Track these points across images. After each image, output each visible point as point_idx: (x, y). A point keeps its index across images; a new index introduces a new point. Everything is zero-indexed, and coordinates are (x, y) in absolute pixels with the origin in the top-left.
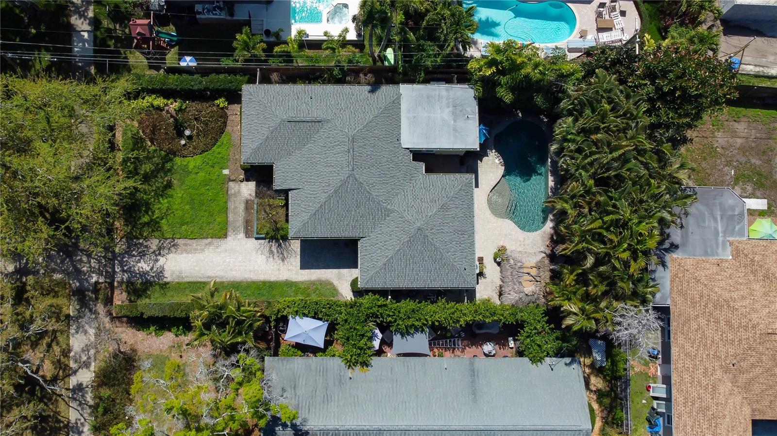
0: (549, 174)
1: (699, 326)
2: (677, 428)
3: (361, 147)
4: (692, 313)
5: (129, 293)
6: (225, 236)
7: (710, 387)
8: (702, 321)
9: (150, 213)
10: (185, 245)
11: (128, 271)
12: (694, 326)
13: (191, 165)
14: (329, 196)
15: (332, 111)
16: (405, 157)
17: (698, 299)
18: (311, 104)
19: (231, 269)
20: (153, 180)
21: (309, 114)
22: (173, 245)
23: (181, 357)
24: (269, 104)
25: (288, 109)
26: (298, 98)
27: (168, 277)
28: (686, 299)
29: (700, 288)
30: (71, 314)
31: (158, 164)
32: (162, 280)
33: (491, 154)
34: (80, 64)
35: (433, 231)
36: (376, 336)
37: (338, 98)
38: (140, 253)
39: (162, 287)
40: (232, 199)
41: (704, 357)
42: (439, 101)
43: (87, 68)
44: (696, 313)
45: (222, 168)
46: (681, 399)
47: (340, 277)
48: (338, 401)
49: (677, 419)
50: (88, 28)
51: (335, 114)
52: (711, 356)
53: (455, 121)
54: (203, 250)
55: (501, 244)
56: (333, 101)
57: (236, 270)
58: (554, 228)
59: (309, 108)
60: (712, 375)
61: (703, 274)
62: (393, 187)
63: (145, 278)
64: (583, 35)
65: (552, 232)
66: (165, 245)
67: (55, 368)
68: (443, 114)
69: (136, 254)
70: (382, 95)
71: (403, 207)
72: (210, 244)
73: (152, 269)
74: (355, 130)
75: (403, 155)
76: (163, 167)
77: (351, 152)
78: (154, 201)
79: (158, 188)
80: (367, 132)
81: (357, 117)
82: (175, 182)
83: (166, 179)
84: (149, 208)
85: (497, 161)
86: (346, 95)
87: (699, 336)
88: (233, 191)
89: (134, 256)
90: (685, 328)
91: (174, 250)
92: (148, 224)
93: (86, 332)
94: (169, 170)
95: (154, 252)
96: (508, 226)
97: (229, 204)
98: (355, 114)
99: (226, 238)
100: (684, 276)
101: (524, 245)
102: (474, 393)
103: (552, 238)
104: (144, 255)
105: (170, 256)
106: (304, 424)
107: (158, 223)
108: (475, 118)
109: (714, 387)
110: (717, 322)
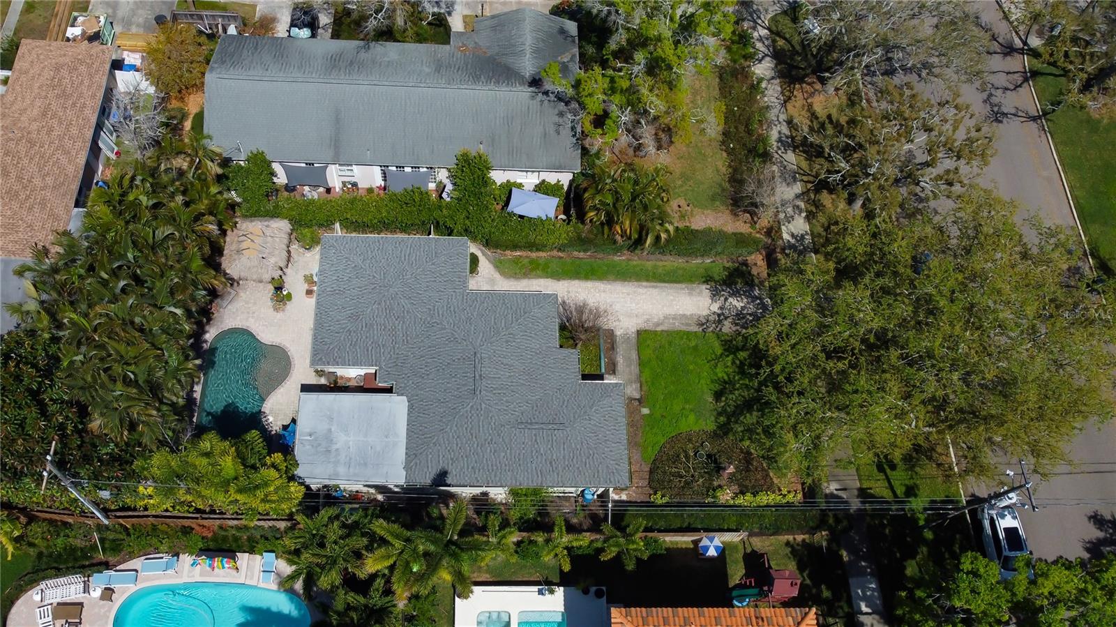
0: (198, 400)
1: (44, 179)
2: (101, 86)
3: (463, 385)
4: (48, 194)
5: (749, 273)
6: (639, 333)
7: (49, 116)
8: (37, 181)
9: (738, 362)
10: (688, 325)
11: (755, 298)
12: (49, 180)
13: (692, 418)
14: (507, 329)
15: (503, 440)
16: (403, 385)
17: (36, 207)
18: (532, 452)
19: (628, 294)
20: (739, 402)
21: (535, 435)
22: (703, 324)
23: (679, 206)
24: (591, 452)
25: (564, 444)
26: (551, 463)
27: (705, 290)
28: (51, 209)
29: (30, 218)
30: (813, 255)
31: (736, 422)
32: (711, 287)
33: (278, 428)
34: (863, 564)
35: (373, 287)
36: (448, 195)
37: (494, 463)
38: (743, 318)
39: (711, 278)
40: (634, 377)
41: (46, 146)
42: (350, 459)
43: (852, 558)
44: (43, 193)
45: (650, 415)
46: (87, 112)
47: (492, 281)
48: (496, 118)
49: (98, 95)
50: (862, 618)
51: (499, 435)
52: (38, 145)
53: (330, 430)
54: (666, 318)
55: (280, 315)
56: (502, 457)
57: (623, 293)
58: (204, 332)
59: (536, 446)
60: (43, 127)
61: (20, 234)
62: (422, 344)
63: (733, 290)
64: (108, 593)
65: (207, 328)
66: (714, 325)
67: (819, 200)
68: (345, 441)
69: (748, 317)
70: (432, 467)
71: (410, 317)
72: (658, 324)
73: (726, 299)
74: (472, 406)
75: (405, 387)
76: (729, 419)
77: (477, 375)
78: (734, 376)
79: (731, 392)
80: (455, 406)
81: (469, 429)
82: (711, 400)
83: (723, 404)
84: (739, 367)
85: (271, 419)
86: (483, 468)
87: (46, 168)
88: (634, 386)
89: (750, 315)
90: (62, 180)
91: (701, 319)
92: (738, 349)
93: (793, 235)
94: (720, 414)
95: (726, 318)
96: (267, 336)
97: (637, 371)
98: (472, 435)
99: (638, 331)
100: (46, 236)
101: (248, 313)
102: (337, 120)
103: (209, 320)
104: (737, 315)
105: (705, 313)
106: (534, 94)
107: (725, 350)
108: (300, 435)
109: (44, 114)
110: (19, 177)
